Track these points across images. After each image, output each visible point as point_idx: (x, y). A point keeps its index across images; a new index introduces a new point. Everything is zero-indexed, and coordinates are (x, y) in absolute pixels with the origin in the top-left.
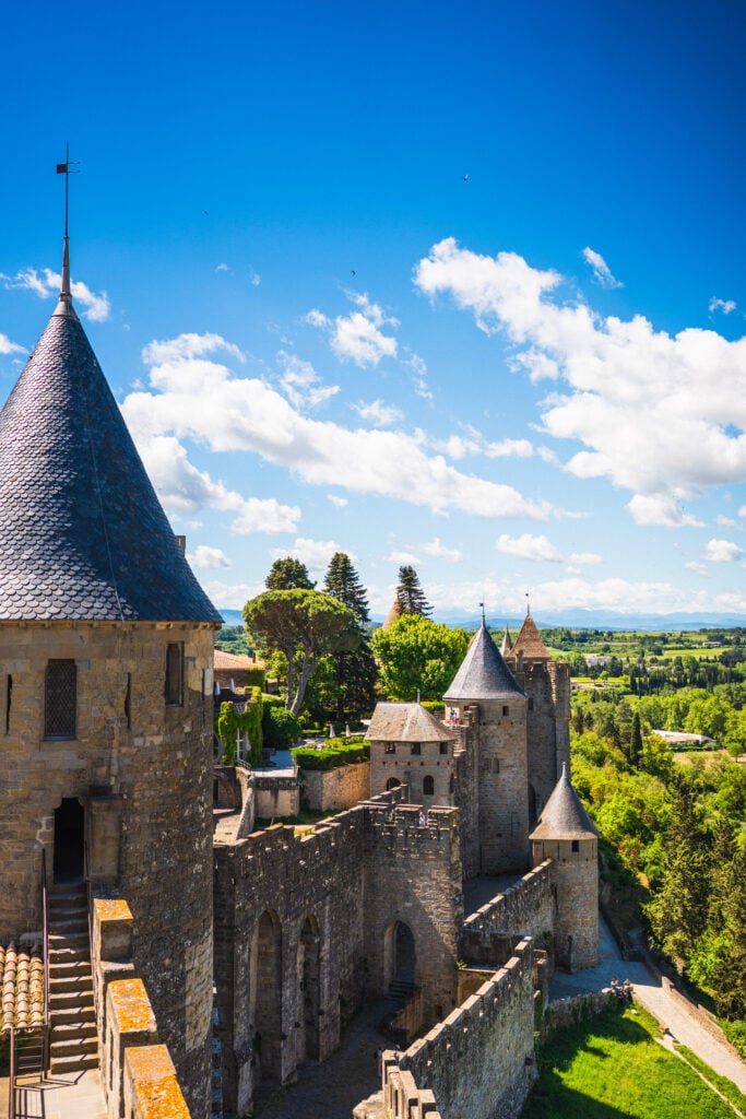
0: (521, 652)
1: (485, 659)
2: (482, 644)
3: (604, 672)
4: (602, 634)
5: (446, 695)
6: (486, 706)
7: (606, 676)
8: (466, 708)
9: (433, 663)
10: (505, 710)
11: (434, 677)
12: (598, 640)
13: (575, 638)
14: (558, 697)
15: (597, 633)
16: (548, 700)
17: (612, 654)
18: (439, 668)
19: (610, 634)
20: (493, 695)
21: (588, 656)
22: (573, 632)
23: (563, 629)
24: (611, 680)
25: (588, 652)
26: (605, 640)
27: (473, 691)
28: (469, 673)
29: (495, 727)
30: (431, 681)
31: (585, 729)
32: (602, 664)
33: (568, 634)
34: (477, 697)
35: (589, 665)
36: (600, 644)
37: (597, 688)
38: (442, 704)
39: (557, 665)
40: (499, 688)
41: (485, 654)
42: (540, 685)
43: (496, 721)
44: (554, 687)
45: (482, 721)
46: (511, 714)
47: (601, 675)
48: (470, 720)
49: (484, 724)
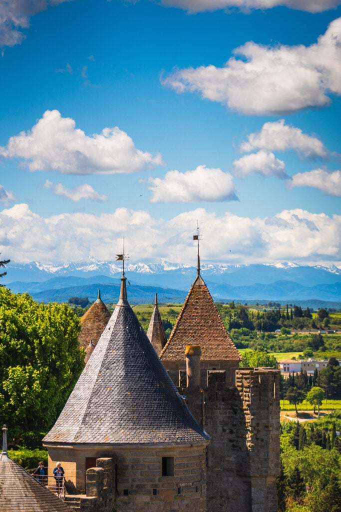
0: (196, 351)
1: (127, 366)
2: (121, 335)
3: (315, 390)
4: (308, 314)
5: (49, 437)
6: (129, 457)
7: (319, 398)
8: (91, 462)
9: (16, 372)
10: (166, 465)
11: (20, 400)
12: (302, 328)
13: (256, 322)
14: (255, 438)
15: (298, 312)
16: (237, 444)
17: (329, 354)
18: (30, 382)
19: (324, 314)
20: (143, 436)
21: (283, 358)
22: (253, 311)
23: (233, 306)
24: (327, 404)
25: (281, 349)
26: (314, 326)
27: (104, 428)
28: (95, 393)
29: (146, 498)
30: (14, 408)
31: (289, 501)
32: (310, 373)
33: (243, 313)
34: (111, 439)
35: (286, 376)
36: (304, 333)
37: (302, 421)
38: (39, 453)
39: (255, 376)
40: (153, 420)
41: (127, 357)
42: (221, 414)
43: (149, 487)
44: (248, 418)
45: (122, 487)
46: (178, 472)
47: (310, 394)
48: (100, 484)
49: (126, 493)
